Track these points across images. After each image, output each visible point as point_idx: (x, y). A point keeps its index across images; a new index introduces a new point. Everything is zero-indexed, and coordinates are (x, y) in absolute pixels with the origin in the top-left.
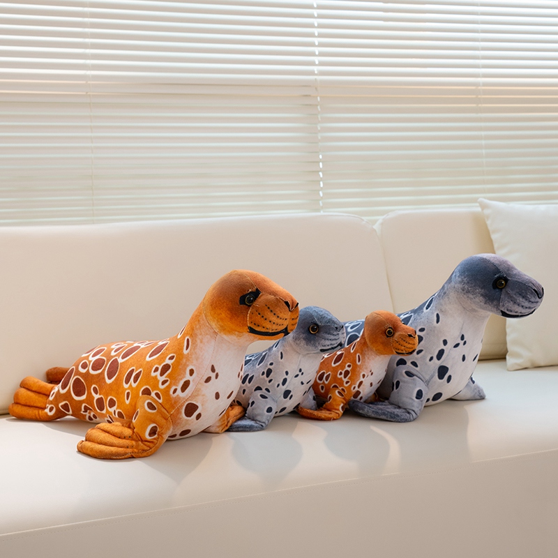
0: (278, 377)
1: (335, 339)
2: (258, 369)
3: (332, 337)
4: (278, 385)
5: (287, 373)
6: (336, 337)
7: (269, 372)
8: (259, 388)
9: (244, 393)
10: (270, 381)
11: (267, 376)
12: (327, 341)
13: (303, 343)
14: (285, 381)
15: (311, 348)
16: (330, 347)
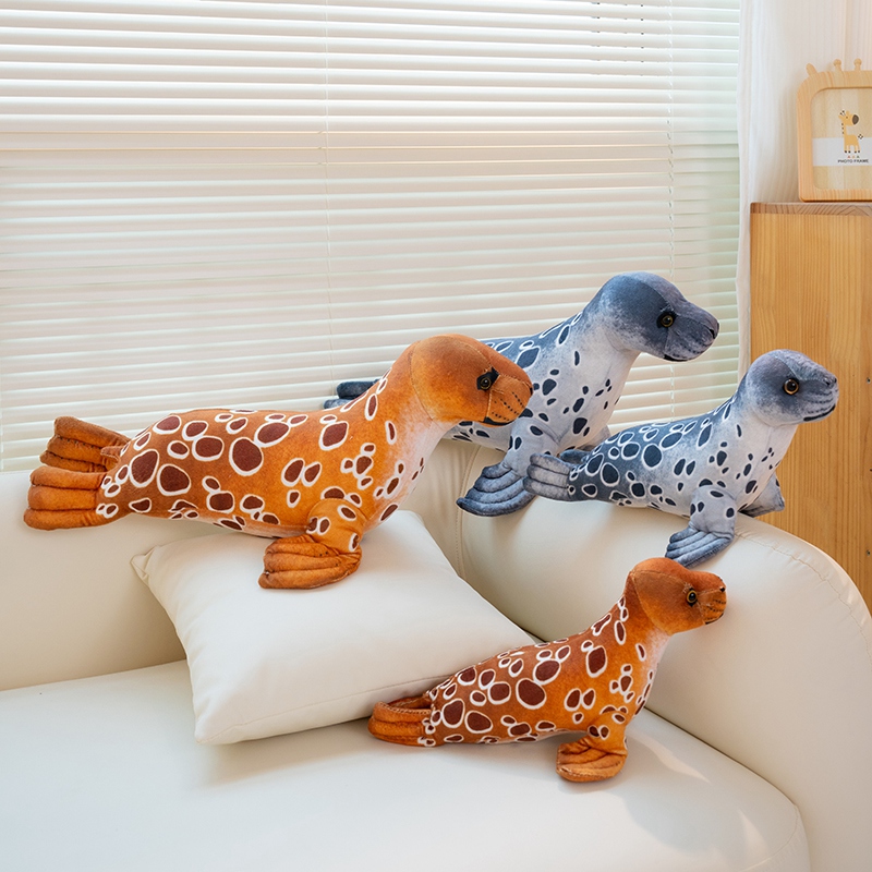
0: (736, 463)
1: (828, 401)
2: (700, 452)
3: (823, 398)
4: (739, 476)
5: (751, 457)
6: (828, 398)
7: (722, 457)
8: (706, 482)
9: (680, 489)
10: (725, 471)
11: (720, 463)
12: (815, 405)
13: (776, 409)
14: (748, 468)
15: (788, 416)
16: (820, 413)
